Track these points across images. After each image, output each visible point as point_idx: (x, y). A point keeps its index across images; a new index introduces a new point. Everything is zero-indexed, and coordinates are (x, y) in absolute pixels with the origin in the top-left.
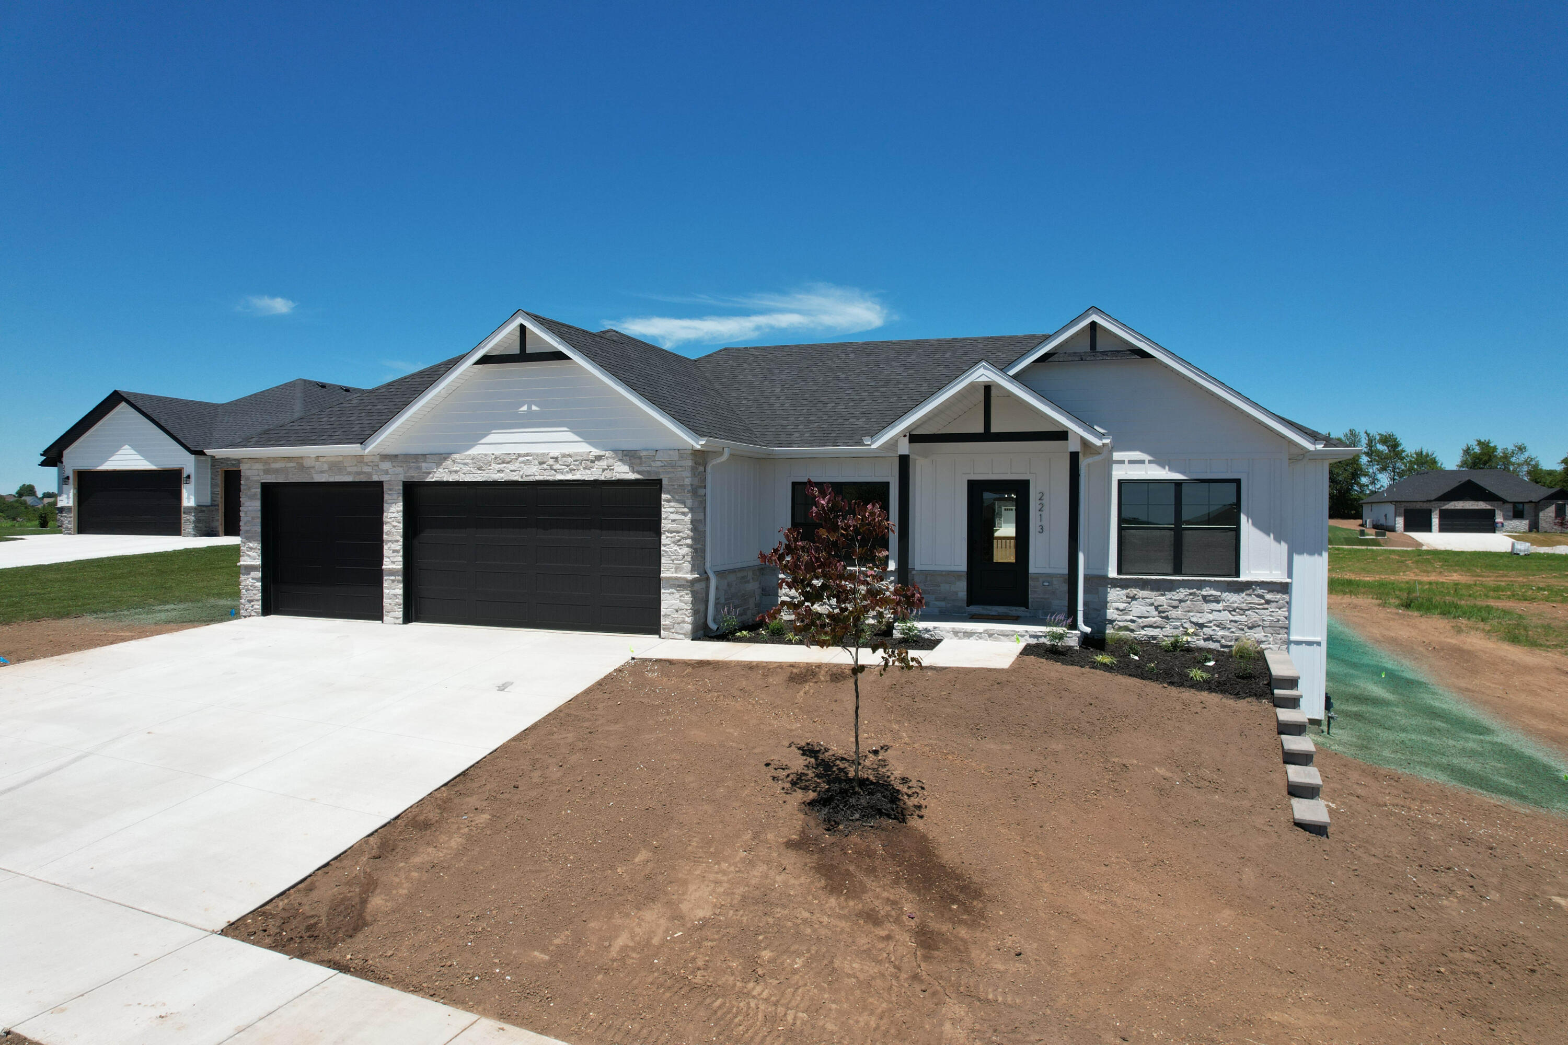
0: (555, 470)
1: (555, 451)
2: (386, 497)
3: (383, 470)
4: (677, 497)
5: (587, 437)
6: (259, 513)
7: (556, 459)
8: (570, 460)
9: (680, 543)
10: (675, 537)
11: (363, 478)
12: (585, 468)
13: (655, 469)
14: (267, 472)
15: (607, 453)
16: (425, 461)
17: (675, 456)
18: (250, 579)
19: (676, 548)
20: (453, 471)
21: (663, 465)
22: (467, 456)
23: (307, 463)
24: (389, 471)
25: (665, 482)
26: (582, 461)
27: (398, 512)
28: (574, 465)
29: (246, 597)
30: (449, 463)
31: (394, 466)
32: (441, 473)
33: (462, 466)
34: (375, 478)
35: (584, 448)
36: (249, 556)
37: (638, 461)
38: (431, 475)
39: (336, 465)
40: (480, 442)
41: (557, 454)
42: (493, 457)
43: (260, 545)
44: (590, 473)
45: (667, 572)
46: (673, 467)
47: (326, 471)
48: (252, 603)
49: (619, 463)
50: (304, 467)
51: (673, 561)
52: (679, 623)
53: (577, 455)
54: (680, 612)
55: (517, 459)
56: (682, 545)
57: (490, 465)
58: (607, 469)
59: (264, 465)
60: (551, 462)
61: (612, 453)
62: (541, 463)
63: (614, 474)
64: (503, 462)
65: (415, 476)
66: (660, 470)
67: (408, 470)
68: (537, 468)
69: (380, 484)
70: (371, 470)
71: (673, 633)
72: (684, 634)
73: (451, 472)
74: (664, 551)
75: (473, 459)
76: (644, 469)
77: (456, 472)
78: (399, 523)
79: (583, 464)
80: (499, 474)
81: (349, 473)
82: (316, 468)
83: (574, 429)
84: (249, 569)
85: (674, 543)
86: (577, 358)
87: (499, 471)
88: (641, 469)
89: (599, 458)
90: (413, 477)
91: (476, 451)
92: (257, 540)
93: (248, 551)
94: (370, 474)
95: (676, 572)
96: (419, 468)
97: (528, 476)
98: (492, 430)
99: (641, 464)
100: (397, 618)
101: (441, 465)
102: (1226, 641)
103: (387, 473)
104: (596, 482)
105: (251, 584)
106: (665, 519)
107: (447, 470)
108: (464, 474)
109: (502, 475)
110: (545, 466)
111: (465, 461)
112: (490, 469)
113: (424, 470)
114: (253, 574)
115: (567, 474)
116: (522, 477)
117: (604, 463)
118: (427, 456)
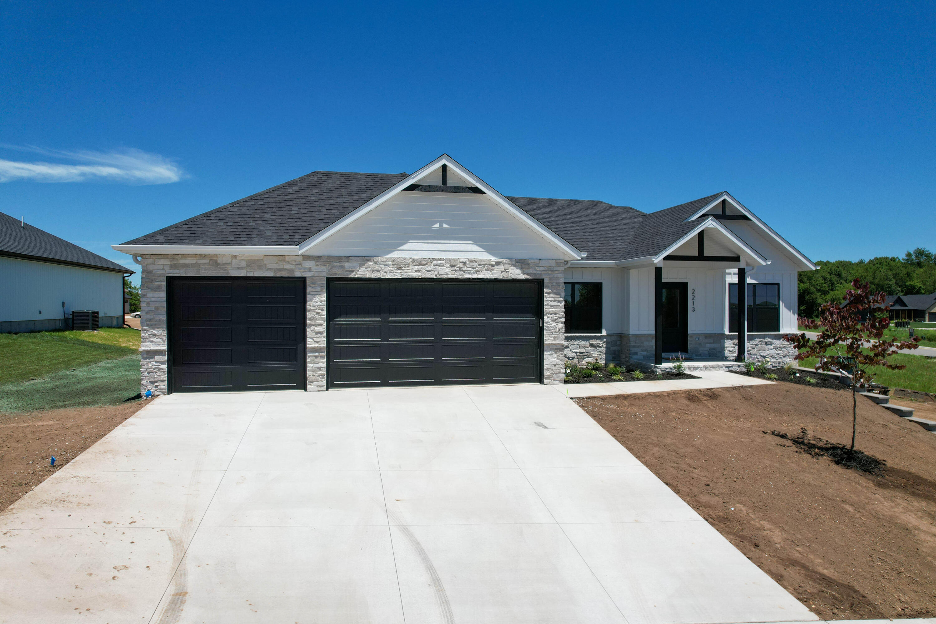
0: (464, 271)
1: (464, 257)
2: (309, 290)
3: (306, 268)
4: (555, 291)
5: (488, 249)
6: (165, 304)
7: (464, 263)
8: (476, 264)
9: (557, 321)
10: (553, 317)
11: (285, 274)
12: (486, 270)
13: (538, 272)
14: (173, 267)
15: (504, 260)
16: (348, 262)
18: (154, 363)
19: (554, 324)
20: (375, 270)
21: (545, 269)
22: (388, 259)
23: (220, 260)
24: (312, 269)
25: (546, 281)
26: (485, 265)
27: (321, 302)
28: (479, 268)
29: (149, 379)
30: (371, 263)
31: (317, 265)
32: (364, 271)
33: (383, 266)
34: (298, 274)
35: (486, 256)
36: (152, 342)
37: (527, 266)
38: (354, 273)
39: (250, 263)
40: (398, 249)
41: (466, 260)
42: (411, 260)
43: (166, 332)
44: (491, 274)
45: (548, 340)
46: (552, 271)
47: (245, 267)
48: (156, 384)
49: (513, 267)
50: (218, 264)
51: (552, 333)
52: (556, 374)
53: (481, 261)
54: (557, 366)
55: (432, 262)
56: (558, 322)
57: (408, 266)
58: (504, 272)
59: (170, 261)
60: (461, 265)
61: (508, 260)
62: (452, 266)
63: (510, 275)
64: (420, 264)
65: (338, 273)
66: (543, 273)
67: (331, 269)
68: (450, 270)
69: (303, 280)
70: (294, 268)
71: (552, 380)
72: (559, 381)
73: (373, 271)
74: (546, 326)
75: (393, 261)
76: (532, 272)
77: (378, 271)
78: (323, 310)
79: (486, 268)
80: (416, 273)
81: (270, 270)
82: (233, 264)
83: (477, 242)
84: (150, 354)
85: (552, 321)
86: (490, 194)
87: (416, 271)
88: (529, 272)
89: (498, 263)
90: (336, 274)
91: (395, 255)
92: (162, 328)
93: (150, 337)
94: (292, 271)
95: (554, 340)
96: (343, 267)
97: (442, 275)
98: (409, 240)
99: (528, 269)
100: (321, 386)
101: (364, 264)
102: (774, 364)
103: (310, 270)
104: (496, 280)
105: (154, 367)
106: (546, 305)
107: (369, 269)
108: (385, 272)
109: (419, 274)
110: (455, 268)
111: (386, 263)
112: (409, 269)
113: (347, 268)
114: (157, 358)
115: (473, 274)
116: (436, 275)
117: (502, 267)
118: (350, 258)
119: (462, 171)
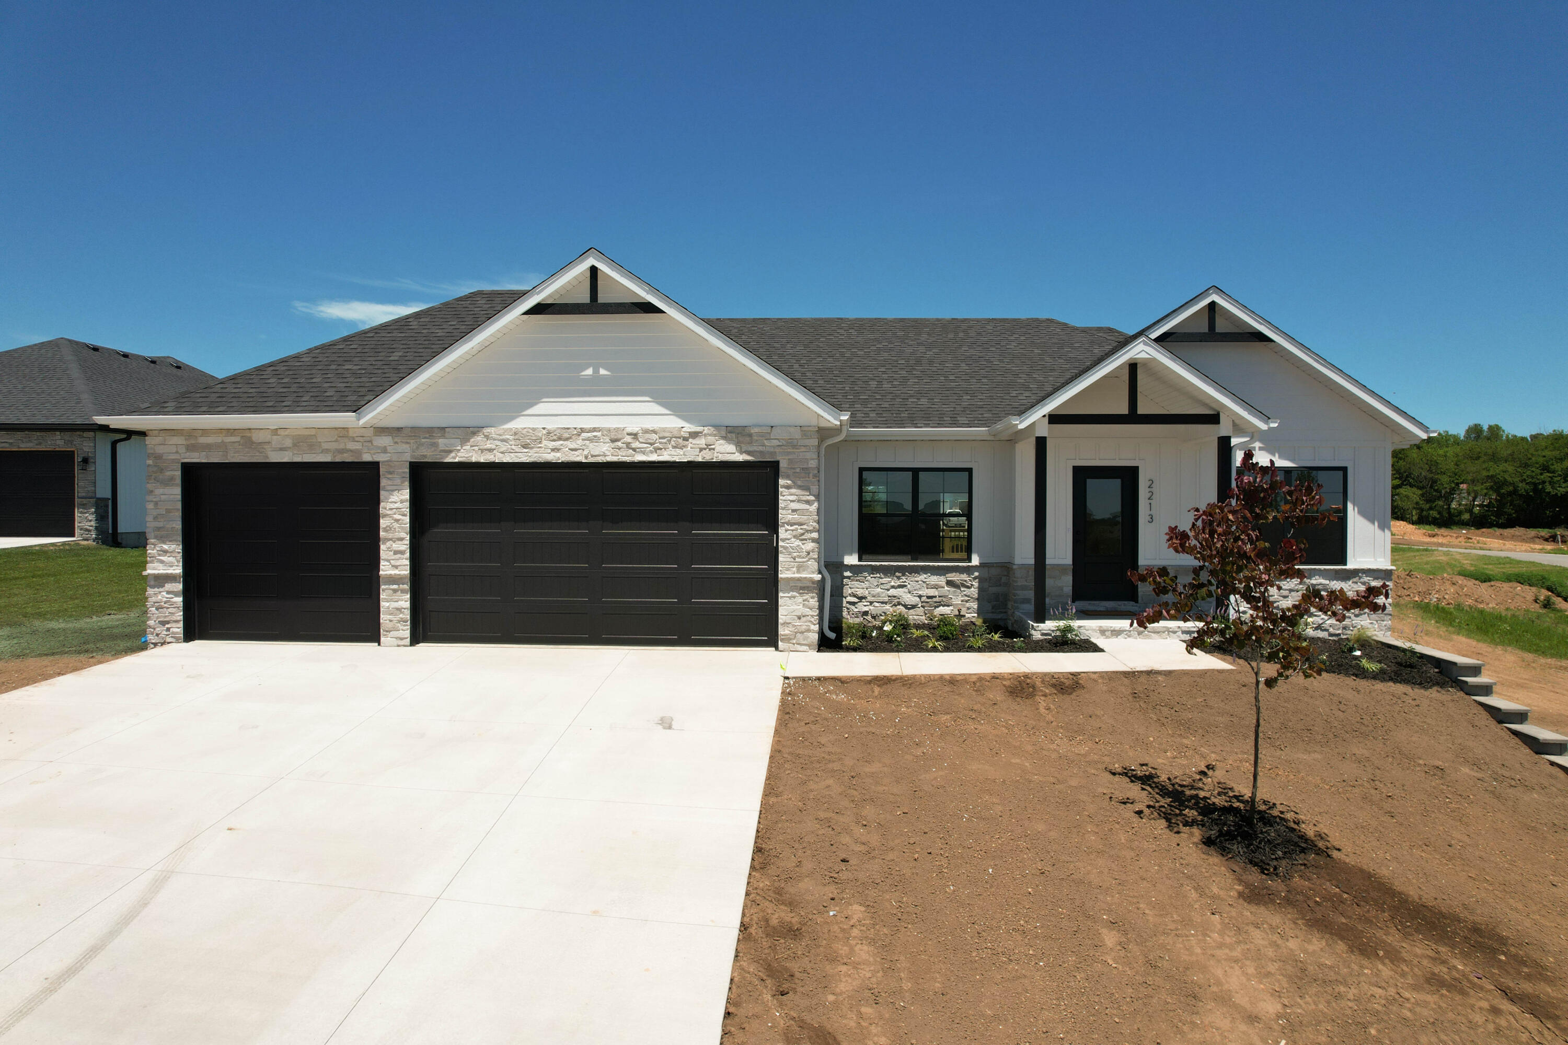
0: (634, 450)
1: (634, 425)
2: (383, 482)
3: (378, 447)
4: (799, 483)
5: (677, 410)
6: (179, 505)
7: (635, 436)
8: (654, 437)
9: (803, 537)
10: (796, 530)
11: (348, 458)
12: (674, 447)
13: (768, 449)
14: (191, 448)
15: (706, 428)
16: (443, 437)
17: (797, 434)
18: (164, 594)
19: (798, 543)
20: (486, 450)
21: (781, 444)
22: (506, 430)
23: (257, 437)
24: (389, 448)
25: (783, 465)
26: (671, 438)
27: (402, 502)
28: (660, 443)
29: (158, 617)
30: (479, 438)
31: (396, 443)
32: (467, 451)
33: (498, 443)
34: (367, 458)
35: (673, 423)
36: (162, 562)
37: (748, 439)
38: (453, 454)
39: (300, 441)
40: (524, 413)
41: (638, 429)
42: (544, 432)
43: (181, 547)
44: (682, 453)
45: (786, 572)
46: (794, 447)
47: (290, 448)
48: (167, 626)
49: (722, 442)
50: (253, 443)
51: (795, 559)
52: (802, 633)
53: (664, 431)
54: (803, 619)
55: (579, 435)
56: (806, 540)
57: (540, 443)
58: (705, 449)
59: (186, 439)
60: (628, 439)
61: (712, 429)
62: (613, 441)
63: (716, 455)
64: (560, 439)
65: (428, 455)
66: (777, 450)
67: (417, 448)
68: (609, 447)
69: (374, 467)
70: (361, 447)
71: (794, 644)
72: (809, 645)
73: (482, 451)
74: (782, 547)
75: (516, 434)
76: (755, 448)
77: (490, 450)
78: (404, 515)
79: (673, 443)
80: (553, 454)
81: (326, 451)
82: (273, 443)
83: (659, 398)
84: (162, 580)
85: (795, 537)
86: (671, 312)
87: (553, 450)
88: (751, 449)
89: (694, 435)
90: (425, 456)
91: (519, 424)
92: (176, 541)
93: (159, 555)
94: (358, 452)
95: (798, 572)
96: (435, 445)
97: (596, 456)
98: (542, 399)
99: (751, 443)
100: (402, 639)
101: (468, 440)
103: (385, 450)
104: (691, 465)
105: (165, 599)
106: (783, 509)
107: (476, 448)
108: (502, 453)
109: (558, 455)
110: (619, 444)
111: (504, 437)
112: (540, 447)
113: (442, 447)
114: (169, 586)
115: (650, 455)
116: (586, 457)
117: (701, 442)
118: (447, 429)
119: (622, 276)
